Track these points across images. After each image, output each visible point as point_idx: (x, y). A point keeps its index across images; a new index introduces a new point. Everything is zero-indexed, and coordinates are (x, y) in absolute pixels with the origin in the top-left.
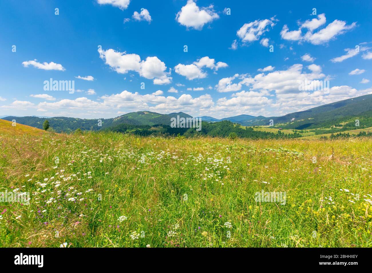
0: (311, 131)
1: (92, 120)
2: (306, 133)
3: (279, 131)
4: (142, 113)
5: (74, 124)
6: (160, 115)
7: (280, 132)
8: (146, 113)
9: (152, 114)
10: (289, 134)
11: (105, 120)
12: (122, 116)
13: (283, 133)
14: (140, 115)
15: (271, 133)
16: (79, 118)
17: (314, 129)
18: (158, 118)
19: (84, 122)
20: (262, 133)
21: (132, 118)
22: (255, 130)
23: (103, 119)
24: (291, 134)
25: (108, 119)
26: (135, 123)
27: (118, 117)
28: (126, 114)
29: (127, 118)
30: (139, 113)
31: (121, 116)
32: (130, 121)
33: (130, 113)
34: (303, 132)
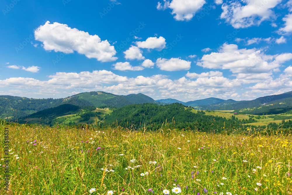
0: (269, 117)
1: (39, 100)
2: (263, 118)
3: (232, 116)
4: (95, 93)
5: (18, 104)
6: (114, 96)
7: (234, 117)
8: (99, 93)
9: (106, 95)
10: (244, 119)
11: (54, 100)
12: (73, 96)
13: (237, 119)
14: (93, 95)
15: (223, 118)
16: (26, 98)
17: (274, 115)
18: (112, 99)
19: (30, 102)
20: (214, 117)
21: (83, 99)
22: (207, 114)
23: (52, 98)
24: (245, 119)
25: (58, 99)
26: (84, 104)
27: (69, 97)
28: (78, 94)
29: (78, 98)
30: (92, 93)
31: (71, 96)
32: (80, 101)
33: (82, 93)
34: (260, 118)
